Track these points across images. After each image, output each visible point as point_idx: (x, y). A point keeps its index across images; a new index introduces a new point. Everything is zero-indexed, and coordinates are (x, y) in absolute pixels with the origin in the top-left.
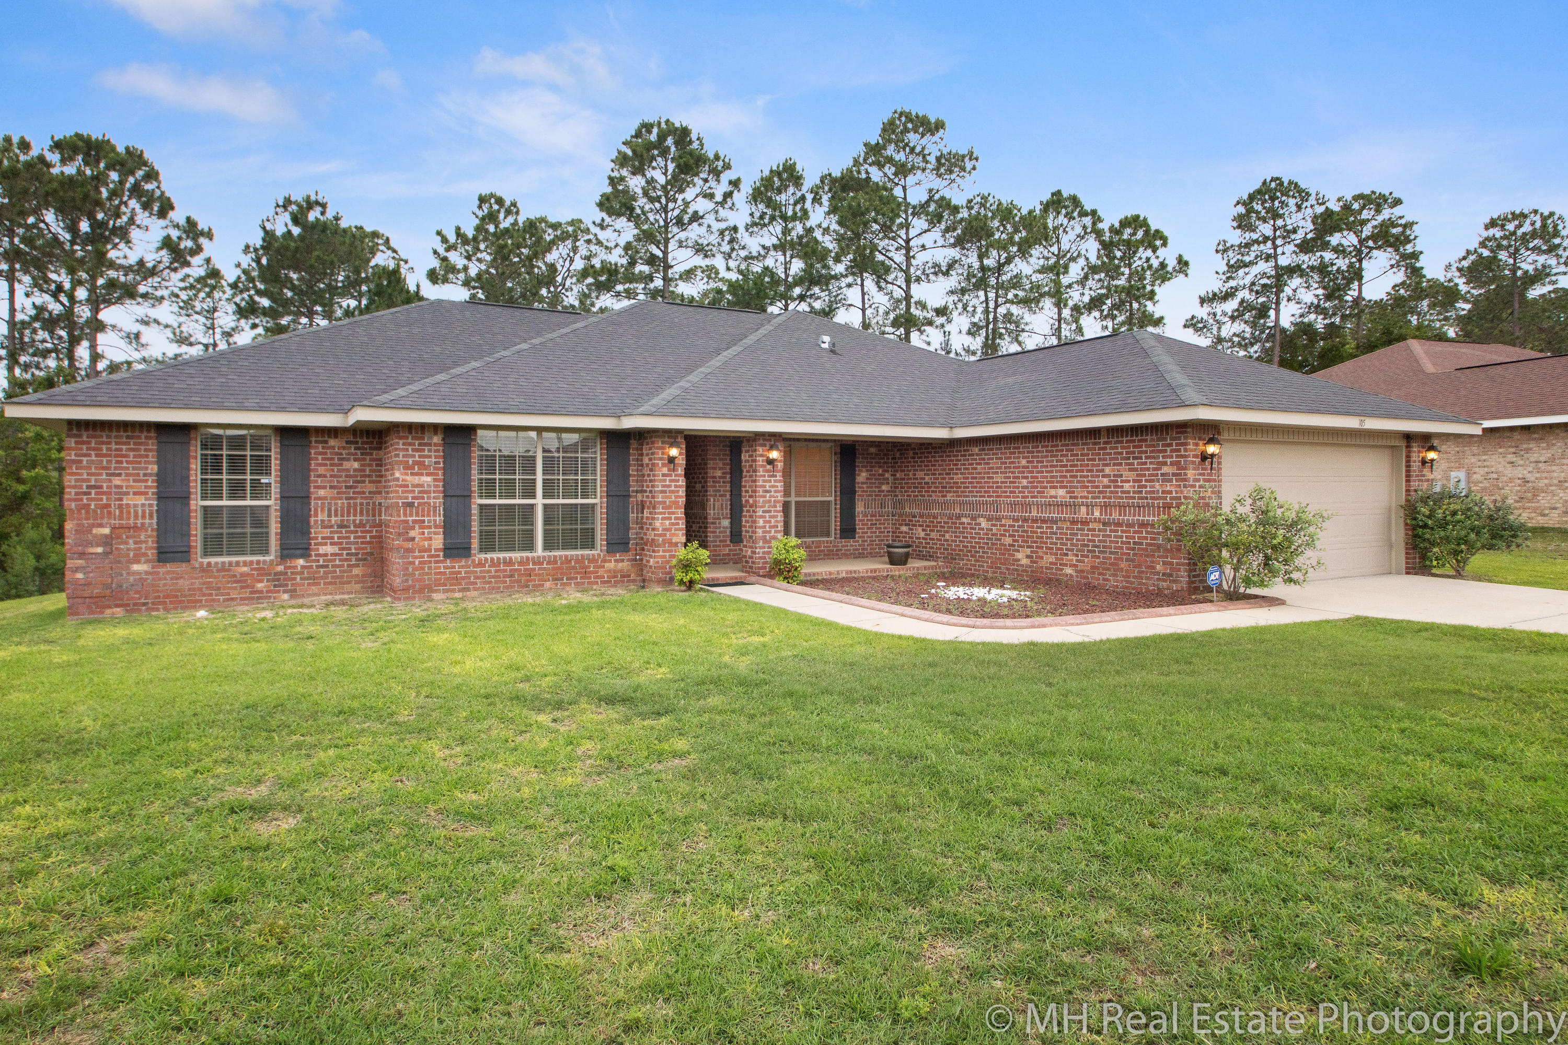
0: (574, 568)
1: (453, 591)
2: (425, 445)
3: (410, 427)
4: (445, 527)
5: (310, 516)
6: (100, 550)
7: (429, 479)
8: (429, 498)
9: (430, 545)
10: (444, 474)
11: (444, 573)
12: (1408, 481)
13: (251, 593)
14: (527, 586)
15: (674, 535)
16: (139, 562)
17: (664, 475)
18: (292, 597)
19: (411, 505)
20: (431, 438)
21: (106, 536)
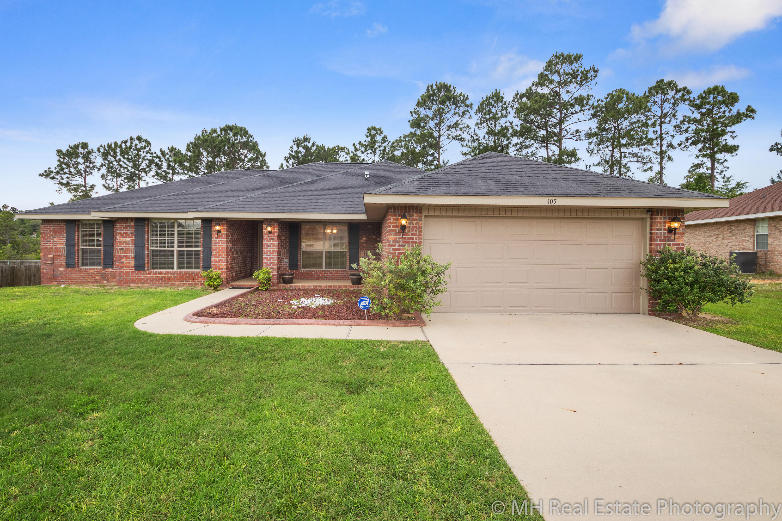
0: (188, 277)
1: (138, 284)
2: (128, 226)
3: (122, 219)
4: (135, 258)
5: (113, 253)
6: (50, 262)
7: (129, 239)
8: (129, 247)
9: (130, 265)
10: (135, 237)
11: (135, 276)
12: (651, 245)
13: (95, 280)
14: (168, 284)
15: (220, 265)
16: (61, 267)
17: (216, 238)
18: (107, 282)
19: (122, 249)
20: (130, 223)
21: (51, 258)
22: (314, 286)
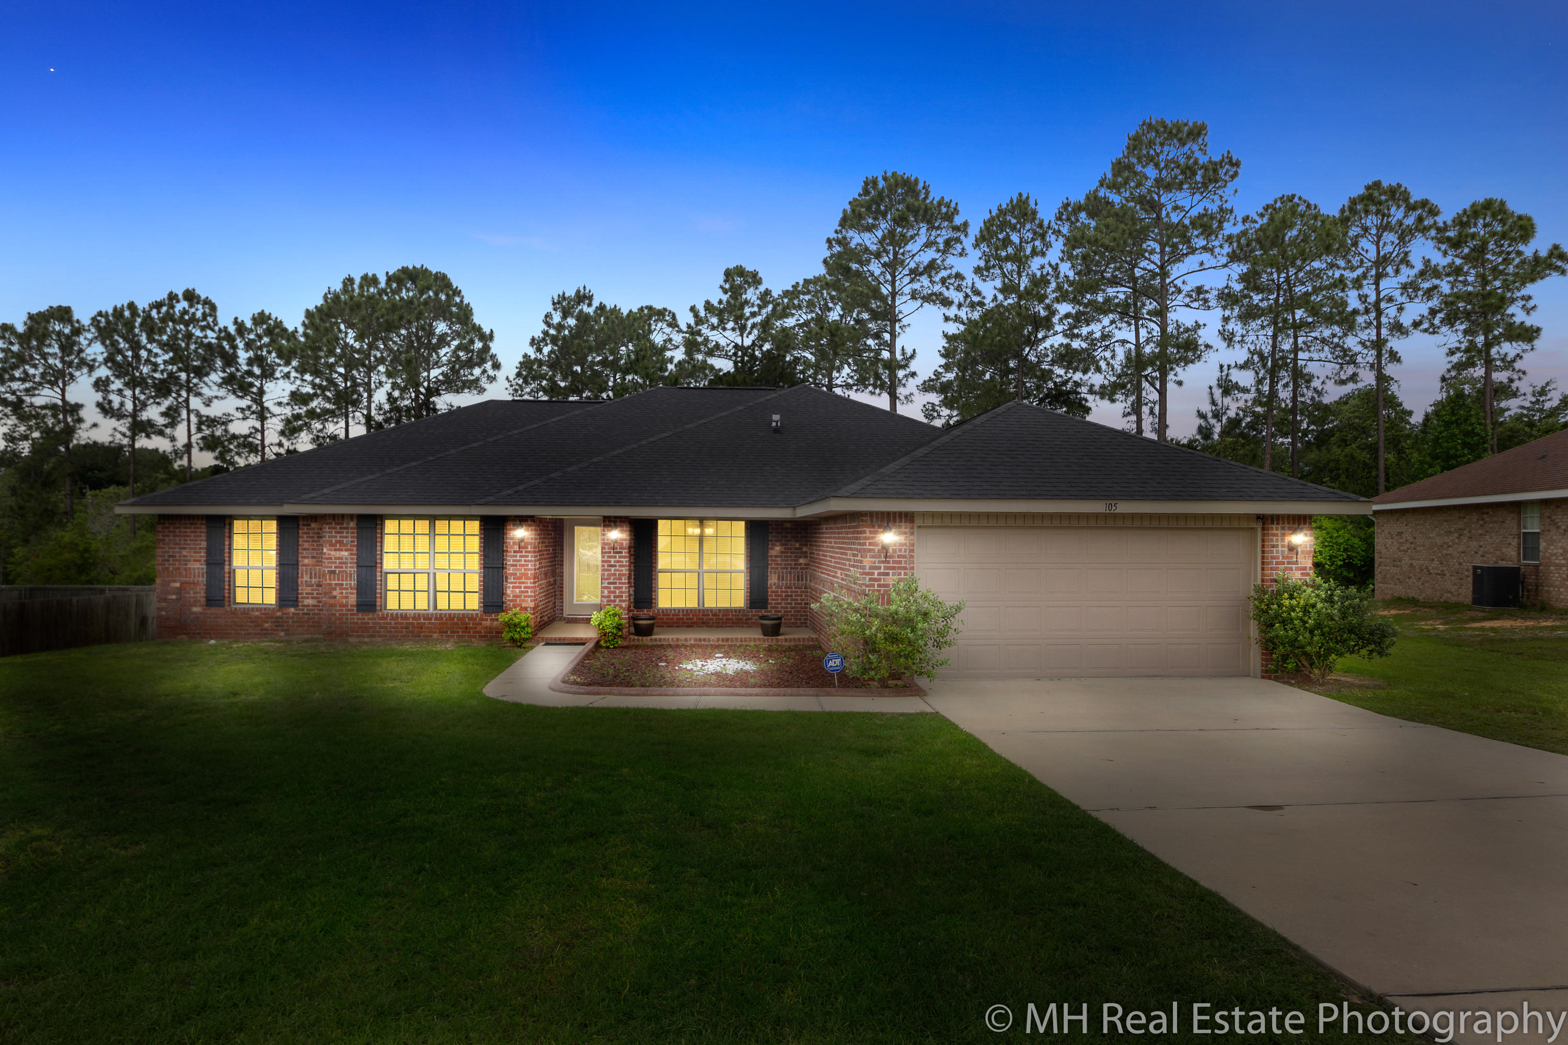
0: (457, 624)
1: (364, 636)
2: (344, 528)
3: (334, 517)
4: (357, 589)
5: (298, 578)
6: (174, 597)
7: (346, 553)
8: (346, 567)
9: (347, 602)
10: (357, 550)
11: (357, 623)
12: (1263, 569)
13: (262, 630)
14: (419, 636)
15: (523, 601)
16: (196, 606)
17: (515, 552)
18: (286, 634)
19: (334, 572)
20: (348, 523)
21: (177, 588)
22: (696, 640)
